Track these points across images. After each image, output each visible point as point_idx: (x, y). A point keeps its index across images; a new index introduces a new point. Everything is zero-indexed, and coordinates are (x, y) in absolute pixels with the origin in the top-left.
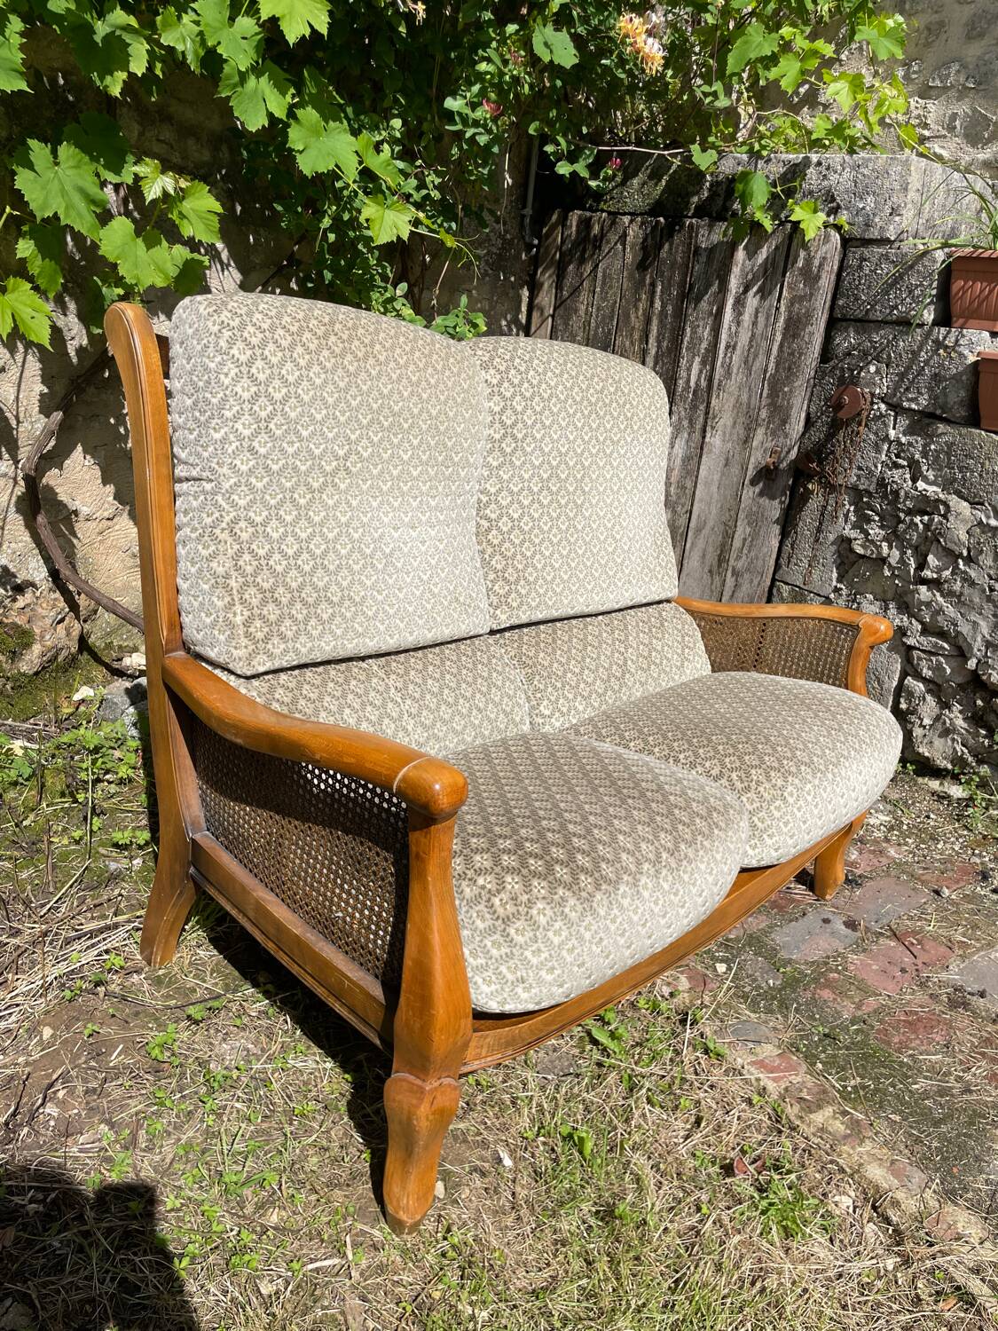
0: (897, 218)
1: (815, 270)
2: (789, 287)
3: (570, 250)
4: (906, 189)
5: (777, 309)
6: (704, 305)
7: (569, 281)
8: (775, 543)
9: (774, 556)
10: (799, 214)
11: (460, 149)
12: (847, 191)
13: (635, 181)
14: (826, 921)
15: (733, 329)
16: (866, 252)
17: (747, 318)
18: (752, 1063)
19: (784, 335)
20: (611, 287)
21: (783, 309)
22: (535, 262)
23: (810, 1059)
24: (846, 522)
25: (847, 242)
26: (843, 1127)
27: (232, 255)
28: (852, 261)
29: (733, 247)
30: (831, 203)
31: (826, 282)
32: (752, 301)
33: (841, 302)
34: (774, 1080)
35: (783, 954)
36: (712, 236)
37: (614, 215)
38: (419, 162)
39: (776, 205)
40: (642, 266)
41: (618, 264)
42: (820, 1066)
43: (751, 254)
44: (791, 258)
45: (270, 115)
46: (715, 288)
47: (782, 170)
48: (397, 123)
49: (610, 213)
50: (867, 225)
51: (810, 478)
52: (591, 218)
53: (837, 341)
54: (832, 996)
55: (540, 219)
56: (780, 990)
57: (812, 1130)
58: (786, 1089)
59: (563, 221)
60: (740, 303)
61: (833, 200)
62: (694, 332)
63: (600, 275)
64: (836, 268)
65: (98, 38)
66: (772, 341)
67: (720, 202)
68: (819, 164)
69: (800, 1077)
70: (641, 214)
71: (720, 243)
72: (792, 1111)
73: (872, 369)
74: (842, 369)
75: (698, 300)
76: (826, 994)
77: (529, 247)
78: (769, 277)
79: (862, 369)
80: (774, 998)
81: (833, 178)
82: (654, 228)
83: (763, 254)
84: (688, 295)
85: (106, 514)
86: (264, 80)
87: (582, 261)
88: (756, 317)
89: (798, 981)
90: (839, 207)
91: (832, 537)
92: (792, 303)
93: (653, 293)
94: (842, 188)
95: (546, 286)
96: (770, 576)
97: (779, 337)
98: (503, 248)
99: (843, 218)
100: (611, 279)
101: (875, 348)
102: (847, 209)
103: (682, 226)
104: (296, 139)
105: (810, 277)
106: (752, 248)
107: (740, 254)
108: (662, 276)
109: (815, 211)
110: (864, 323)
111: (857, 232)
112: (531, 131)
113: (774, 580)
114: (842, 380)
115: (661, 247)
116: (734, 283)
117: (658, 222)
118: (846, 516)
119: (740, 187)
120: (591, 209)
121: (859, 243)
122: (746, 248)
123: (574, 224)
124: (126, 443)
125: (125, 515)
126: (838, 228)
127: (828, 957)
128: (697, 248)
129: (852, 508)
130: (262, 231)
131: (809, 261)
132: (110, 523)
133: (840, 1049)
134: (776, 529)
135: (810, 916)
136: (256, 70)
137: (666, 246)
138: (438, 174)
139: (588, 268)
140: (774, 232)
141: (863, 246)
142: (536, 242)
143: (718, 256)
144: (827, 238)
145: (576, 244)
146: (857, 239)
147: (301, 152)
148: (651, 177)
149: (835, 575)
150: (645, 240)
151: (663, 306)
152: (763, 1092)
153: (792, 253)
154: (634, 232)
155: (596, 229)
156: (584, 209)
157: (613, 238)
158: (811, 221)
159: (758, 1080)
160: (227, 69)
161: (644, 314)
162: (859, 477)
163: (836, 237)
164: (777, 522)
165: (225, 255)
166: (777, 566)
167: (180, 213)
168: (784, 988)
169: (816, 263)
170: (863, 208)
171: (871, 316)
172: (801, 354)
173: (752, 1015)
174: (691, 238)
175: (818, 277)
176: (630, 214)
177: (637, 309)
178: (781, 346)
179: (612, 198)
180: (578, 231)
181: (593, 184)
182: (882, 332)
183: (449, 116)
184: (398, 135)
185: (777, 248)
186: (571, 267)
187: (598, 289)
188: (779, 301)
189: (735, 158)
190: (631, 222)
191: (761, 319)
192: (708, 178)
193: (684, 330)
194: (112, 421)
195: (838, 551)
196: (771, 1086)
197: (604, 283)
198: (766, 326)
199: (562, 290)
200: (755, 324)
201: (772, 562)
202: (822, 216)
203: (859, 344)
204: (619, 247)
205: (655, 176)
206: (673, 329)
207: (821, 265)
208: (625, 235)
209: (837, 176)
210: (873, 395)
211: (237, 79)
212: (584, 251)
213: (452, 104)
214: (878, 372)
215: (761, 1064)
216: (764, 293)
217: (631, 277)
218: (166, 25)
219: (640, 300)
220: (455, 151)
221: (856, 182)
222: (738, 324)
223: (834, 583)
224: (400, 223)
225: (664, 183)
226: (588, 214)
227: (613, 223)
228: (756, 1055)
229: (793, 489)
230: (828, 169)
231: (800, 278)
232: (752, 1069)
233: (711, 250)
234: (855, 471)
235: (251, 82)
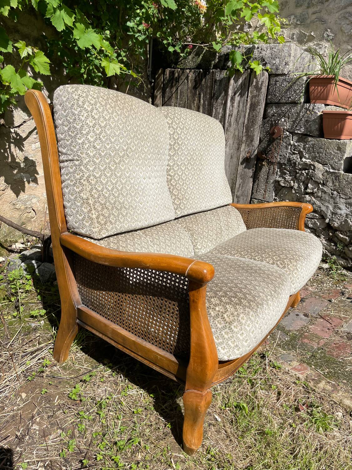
0: (287, 66)
1: (260, 86)
2: (251, 92)
3: (167, 83)
4: (290, 56)
5: (247, 100)
6: (219, 101)
7: (167, 94)
8: (251, 185)
9: (251, 189)
10: (253, 65)
11: (132, 42)
12: (269, 57)
13: (190, 57)
14: (297, 315)
15: (231, 109)
16: (277, 79)
17: (236, 104)
18: (292, 369)
19: (250, 110)
20: (183, 96)
21: (249, 100)
22: (153, 88)
23: (309, 364)
24: (277, 175)
25: (270, 75)
26: (330, 388)
28: (272, 82)
29: (229, 79)
30: (263, 61)
31: (264, 90)
32: (237, 98)
33: (269, 97)
34: (302, 374)
35: (287, 329)
36: (221, 75)
37: (183, 70)
38: (116, 48)
39: (244, 63)
40: (195, 88)
41: (186, 87)
42: (313, 367)
43: (236, 81)
44: (251, 82)
45: (66, 25)
46: (223, 94)
47: (244, 51)
48: (108, 32)
49: (181, 69)
50: (277, 69)
51: (263, 161)
52: (174, 71)
53: (269, 111)
54: (308, 341)
55: (154, 72)
56: (290, 342)
57: (320, 390)
58: (307, 377)
59: (163, 72)
60: (233, 99)
61: (264, 60)
62: (216, 111)
63: (179, 92)
64: (267, 85)
66: (245, 112)
67: (222, 63)
68: (258, 48)
69: (309, 372)
70: (193, 69)
71: (224, 78)
72: (311, 384)
73: (283, 120)
74: (272, 121)
75: (217, 99)
76: (306, 341)
77: (151, 83)
78: (244, 89)
79: (279, 120)
80: (289, 345)
81: (264, 53)
82: (199, 74)
83: (240, 81)
84: (213, 97)
85: (2, 188)
86: (63, 11)
87: (172, 87)
88: (239, 104)
89: (295, 337)
90: (266, 63)
91: (272, 181)
92: (252, 98)
93: (200, 97)
94: (267, 56)
95: (158, 97)
96: (250, 197)
97: (248, 111)
99: (268, 67)
100: (183, 93)
101: (283, 113)
102: (269, 64)
103: (209, 72)
104: (76, 34)
105: (258, 89)
106: (236, 79)
107: (232, 81)
108: (203, 91)
109: (259, 65)
110: (278, 104)
111: (274, 72)
112: (158, 35)
113: (251, 198)
114: (272, 125)
115: (202, 80)
116: (230, 92)
117: (200, 71)
118: (277, 173)
119: (231, 57)
120: (174, 68)
121: (274, 76)
122: (234, 79)
123: (168, 73)
124: (8, 160)
125: (9, 188)
126: (267, 70)
127: (302, 328)
128: (216, 80)
129: (279, 170)
130: (55, 76)
131: (257, 82)
132: (3, 192)
133: (318, 360)
134: (251, 180)
135: (291, 314)
136: (60, 7)
137: (204, 80)
138: (124, 52)
139: (174, 89)
140: (244, 73)
141: (276, 76)
142: (153, 81)
143: (224, 83)
144: (263, 74)
145: (169, 81)
146: (273, 74)
147: (78, 40)
148: (196, 55)
149: (274, 194)
150: (196, 78)
151: (204, 102)
152: (298, 379)
153: (251, 80)
154: (191, 76)
155: (176, 75)
156: (171, 68)
157: (183, 77)
158: (258, 68)
159: (295, 375)
160: (49, 6)
161: (197, 105)
162: (280, 159)
163: (266, 74)
164: (251, 177)
166: (252, 193)
167: (34, 63)
168: (291, 341)
169: (260, 83)
170: (275, 63)
171: (281, 101)
172: (256, 116)
173: (284, 351)
174: (213, 77)
175: (261, 88)
176: (189, 69)
177: (194, 104)
178: (249, 114)
179: (182, 63)
180: (169, 76)
181: (182, 55)
182: (285, 107)
183: (128, 29)
184: (109, 36)
185: (245, 78)
186: (168, 89)
187: (179, 97)
188: (247, 97)
189: (227, 47)
190: (190, 72)
191: (241, 105)
192: (217, 54)
193: (212, 110)
194: (2, 151)
195: (275, 186)
196: (301, 376)
197: (181, 95)
198: (243, 107)
199: (165, 98)
200: (239, 106)
201: (250, 192)
202: (261, 67)
203: (277, 112)
204: (186, 81)
205: (198, 54)
206: (208, 110)
207: (262, 84)
208: (188, 77)
209: (265, 52)
210: (284, 129)
211: (52, 11)
212: (172, 83)
213: (129, 24)
214: (285, 121)
215: (295, 369)
216: (241, 95)
217: (191, 92)
219: (195, 100)
220: (130, 43)
221: (272, 54)
222: (233, 107)
223: (274, 197)
224: (116, 69)
225: (201, 57)
226: (173, 69)
227: (183, 72)
228: (292, 366)
229: (256, 165)
230: (261, 50)
231: (254, 89)
232: (292, 371)
233: (221, 81)
234: (279, 157)
235: (58, 12)
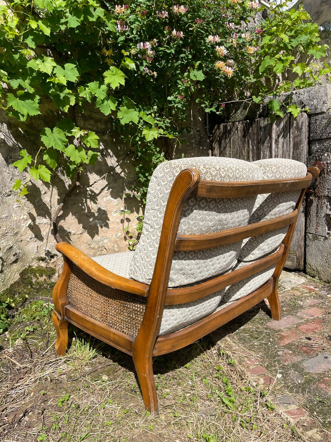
0: (326, 105)
1: (300, 126)
2: (292, 133)
3: (222, 136)
4: (327, 95)
5: (290, 141)
6: (265, 144)
7: (222, 145)
8: (303, 219)
9: (304, 224)
10: (290, 110)
11: (175, 110)
12: (307, 100)
13: (239, 111)
14: (326, 358)
15: (276, 150)
16: (317, 117)
17: (280, 146)
18: (286, 412)
19: (293, 149)
20: (235, 144)
21: (291, 141)
22: (212, 142)
23: (311, 411)
24: (327, 209)
25: (310, 116)
26: (320, 437)
27: (113, 153)
28: (313, 121)
29: (271, 125)
30: (302, 105)
31: (305, 129)
32: (281, 140)
33: (311, 135)
34: (293, 418)
35: (306, 371)
36: (264, 123)
37: (234, 123)
38: (164, 117)
39: (283, 108)
40: (244, 136)
41: (237, 137)
42: (315, 413)
43: (278, 125)
44: (291, 124)
45: (111, 110)
46: (268, 138)
47: (284, 98)
48: (155, 107)
49: (232, 122)
50: (316, 109)
51: (311, 195)
52: (226, 125)
53: (313, 148)
54: (325, 386)
55: (211, 129)
56: (303, 384)
57: (307, 438)
58: (298, 422)
59: (219, 128)
60: (277, 141)
61: (303, 103)
62: (264, 153)
63: (232, 141)
64: (307, 124)
65: (61, 98)
66: (290, 152)
67: (266, 112)
68: (296, 93)
69: (306, 418)
70: (242, 121)
71: (268, 124)
72: (299, 431)
73: (326, 155)
74: (316, 157)
75: (263, 143)
76: (323, 386)
77: (209, 137)
78: (286, 131)
79: (322, 155)
80: (300, 387)
81: (302, 97)
82: (246, 124)
83: (282, 125)
84: (260, 142)
85: (80, 233)
86: (109, 101)
87: (226, 138)
88: (283, 145)
89: (311, 381)
90: (305, 105)
91: (323, 215)
92: (294, 138)
93: (249, 144)
94: (305, 99)
95: (216, 148)
96: (304, 231)
97: (292, 150)
98: (200, 139)
99: (307, 108)
100: (235, 142)
101: (326, 148)
102: (308, 105)
103: (255, 121)
104: (120, 115)
105: (299, 129)
106: (278, 124)
107: (274, 126)
108: (251, 138)
109: (296, 108)
110: (320, 140)
111: (313, 112)
112: (197, 102)
113: (305, 233)
114: (316, 160)
115: (249, 129)
116: (274, 136)
117: (247, 122)
118: (327, 206)
119: (270, 105)
120: (227, 122)
122: (276, 124)
123: (222, 128)
124: (85, 211)
125: (86, 232)
126: (306, 112)
127: (325, 371)
128: (261, 127)
129: (328, 204)
130: (122, 145)
131: (297, 124)
132: (81, 235)
133: (326, 407)
134: (303, 215)
135: (319, 356)
136: (107, 99)
137: (251, 129)
138: (169, 119)
139: (228, 140)
140: (284, 117)
141: (316, 116)
142: (211, 135)
143: (268, 128)
144: (302, 116)
145: (223, 134)
146: (313, 114)
147: (122, 119)
148: (243, 109)
149: (327, 228)
150: (244, 128)
151: (253, 147)
152: (289, 423)
153: (291, 122)
154: (240, 126)
155: (229, 128)
156: (224, 123)
157: (234, 129)
158: (295, 111)
159: (287, 418)
160: (98, 100)
161: (247, 151)
162: (328, 192)
163: (305, 115)
164: (303, 212)
165: (111, 154)
166: (306, 228)
167: (87, 141)
168: (305, 384)
169: (300, 124)
170: (313, 104)
171: (322, 138)
172: (300, 154)
173: (290, 394)
174: (258, 124)
175: (302, 128)
176: (238, 121)
177: (245, 150)
178: (293, 153)
179: (232, 118)
180: (223, 130)
181: (218, 113)
182: (327, 142)
183: (170, 102)
184: (156, 110)
185: (286, 122)
186: (223, 141)
187: (232, 146)
188: (290, 138)
189: (269, 98)
190: (239, 123)
191: (285, 145)
192: (261, 105)
193: (260, 153)
194: (80, 205)
195: (326, 220)
196: (292, 420)
197: (233, 144)
198: (287, 147)
199: (221, 148)
200: (283, 147)
201: (304, 227)
202: (299, 109)
203: (320, 148)
204: (236, 132)
205: (245, 108)
206: (257, 154)
207: (302, 124)
208: (237, 128)
209: (303, 96)
210: (327, 163)
211: (101, 102)
212: (226, 135)
213: (169, 98)
214: (328, 155)
215: (289, 413)
216: (284, 137)
217: (241, 140)
218: (81, 91)
219: (245, 146)
220: (173, 112)
221: (309, 96)
222: (278, 148)
223: (327, 231)
224: (154, 134)
225: (248, 110)
226: (226, 124)
227: (234, 125)
228: (288, 409)
229: (306, 200)
230: (299, 94)
231: (296, 130)
232: (285, 414)
233: (265, 127)
234: (327, 190)
235: (106, 102)
